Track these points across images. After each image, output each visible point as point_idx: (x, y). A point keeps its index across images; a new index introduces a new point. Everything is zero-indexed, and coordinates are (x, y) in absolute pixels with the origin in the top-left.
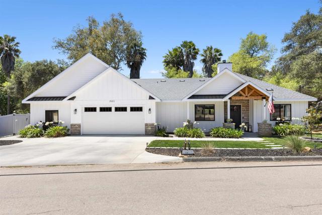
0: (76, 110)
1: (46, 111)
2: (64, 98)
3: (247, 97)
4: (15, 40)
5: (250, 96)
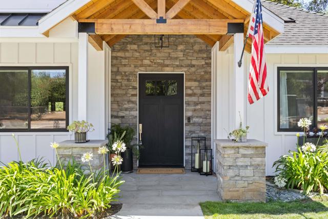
5: (176, 17)
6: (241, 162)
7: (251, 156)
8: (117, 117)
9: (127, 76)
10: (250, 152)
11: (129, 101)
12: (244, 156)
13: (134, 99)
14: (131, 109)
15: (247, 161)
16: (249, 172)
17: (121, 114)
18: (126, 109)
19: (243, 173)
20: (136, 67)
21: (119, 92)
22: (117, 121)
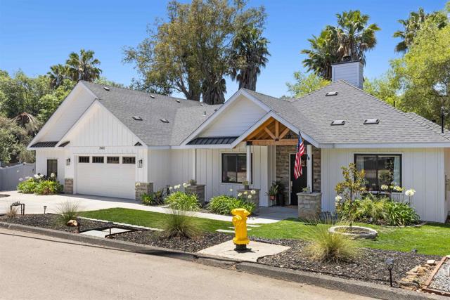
0: (69, 160)
1: (48, 160)
2: (56, 143)
3: (277, 140)
4: (93, 55)
5: (283, 138)
6: (305, 202)
7: (309, 200)
8: (279, 177)
10: (308, 198)
11: (285, 169)
12: (307, 199)
13: (287, 168)
14: (286, 173)
15: (307, 202)
16: (308, 207)
17: (281, 176)
18: (284, 173)
19: (306, 207)
20: (288, 151)
21: (280, 164)
22: (279, 179)
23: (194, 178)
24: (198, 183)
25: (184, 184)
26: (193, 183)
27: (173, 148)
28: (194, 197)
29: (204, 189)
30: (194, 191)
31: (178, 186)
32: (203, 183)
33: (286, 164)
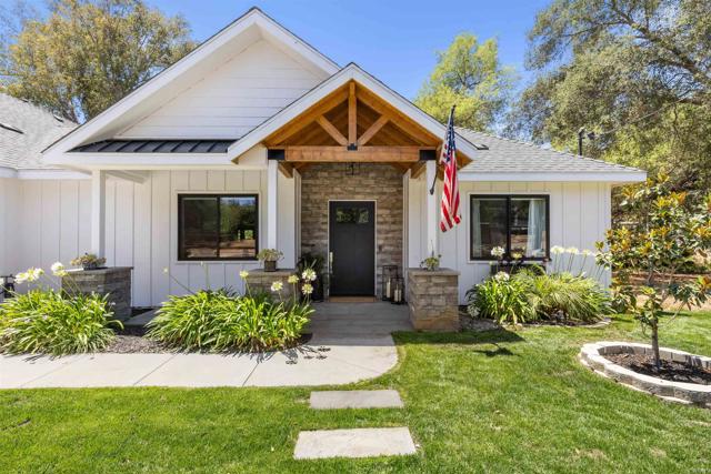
3: (352, 148)
5: (367, 144)
6: (433, 291)
7: (443, 285)
8: (307, 245)
9: (317, 204)
10: (442, 281)
11: (320, 230)
12: (437, 285)
13: (324, 227)
14: (322, 237)
15: (439, 290)
16: (441, 301)
17: (311, 242)
18: (317, 238)
19: (435, 302)
20: (326, 194)
21: (309, 219)
22: (308, 249)
23: (95, 249)
24: (109, 264)
25: (55, 267)
26: (93, 264)
27: (25, 176)
28: (96, 305)
29: (128, 278)
30: (95, 284)
31: (33, 274)
32: (122, 263)
33: (322, 220)
